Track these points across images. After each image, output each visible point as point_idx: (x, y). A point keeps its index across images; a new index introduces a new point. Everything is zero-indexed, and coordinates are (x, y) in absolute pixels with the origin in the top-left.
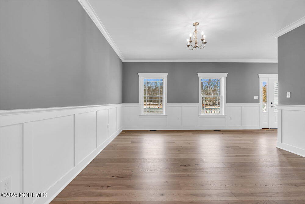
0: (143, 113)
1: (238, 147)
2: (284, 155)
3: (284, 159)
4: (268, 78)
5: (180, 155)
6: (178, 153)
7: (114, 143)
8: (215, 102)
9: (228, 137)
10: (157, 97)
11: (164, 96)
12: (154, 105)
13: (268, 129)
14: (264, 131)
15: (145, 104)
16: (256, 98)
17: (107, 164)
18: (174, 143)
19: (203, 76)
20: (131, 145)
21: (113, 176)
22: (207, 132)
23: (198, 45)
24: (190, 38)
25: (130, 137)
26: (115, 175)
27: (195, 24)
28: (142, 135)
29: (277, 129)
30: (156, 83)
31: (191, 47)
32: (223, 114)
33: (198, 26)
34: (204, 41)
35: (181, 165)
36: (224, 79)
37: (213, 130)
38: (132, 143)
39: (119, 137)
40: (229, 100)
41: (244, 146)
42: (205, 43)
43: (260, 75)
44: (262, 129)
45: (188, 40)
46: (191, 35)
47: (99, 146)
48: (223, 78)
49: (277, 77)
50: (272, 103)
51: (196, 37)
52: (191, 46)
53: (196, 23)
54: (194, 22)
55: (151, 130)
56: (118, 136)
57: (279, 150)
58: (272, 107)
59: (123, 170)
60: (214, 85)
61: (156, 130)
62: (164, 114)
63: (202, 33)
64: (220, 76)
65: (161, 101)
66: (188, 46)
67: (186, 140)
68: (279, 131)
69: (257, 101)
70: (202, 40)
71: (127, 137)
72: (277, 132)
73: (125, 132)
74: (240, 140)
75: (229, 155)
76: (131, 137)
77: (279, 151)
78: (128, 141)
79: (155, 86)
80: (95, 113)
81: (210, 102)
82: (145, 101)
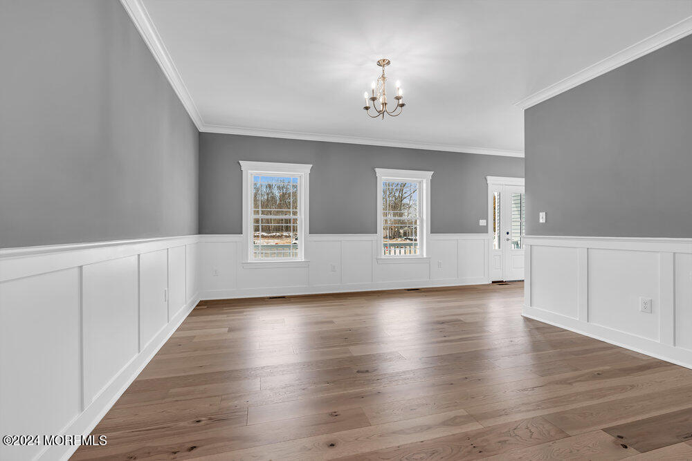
0: (251, 258)
1: (461, 321)
2: (538, 329)
3: (539, 337)
4: (500, 185)
5: (352, 348)
6: (346, 346)
7: (183, 334)
8: (398, 231)
9: (439, 302)
10: (271, 219)
11: (302, 216)
12: (266, 237)
13: (502, 282)
14: (497, 286)
15: (255, 236)
16: (482, 223)
17: (173, 391)
18: (332, 322)
19: (385, 176)
20: (230, 336)
21: (198, 419)
22: (395, 293)
23: (388, 108)
24: (373, 91)
25: (223, 317)
26: (205, 416)
27: (383, 63)
28: (253, 311)
29: (523, 281)
30: (270, 186)
31: (372, 112)
32: (425, 256)
33: (387, 68)
34: (401, 102)
35: (358, 372)
36: (427, 183)
37: (405, 290)
38: (231, 330)
39: (194, 318)
40: (438, 227)
41: (469, 319)
42: (402, 105)
43: (489, 178)
44: (493, 282)
45: (367, 96)
46: (373, 85)
47: (145, 346)
48: (425, 181)
49: (524, 184)
50: (508, 233)
51: (384, 91)
52: (372, 108)
53: (384, 61)
54: (381, 57)
55: (271, 298)
56: (189, 316)
57: (527, 320)
58: (508, 240)
59: (221, 400)
60: (394, 196)
61: (284, 297)
62: (301, 257)
63: (398, 84)
64: (418, 178)
65: (295, 230)
66: (367, 108)
67: (357, 315)
68: (527, 284)
69: (484, 230)
70: (398, 98)
71: (216, 316)
72: (523, 287)
73: (205, 307)
74: (460, 307)
75: (446, 338)
76: (225, 316)
77: (528, 323)
78: (217, 326)
79: (268, 194)
80: (134, 259)
81: (388, 231)
82: (257, 229)
